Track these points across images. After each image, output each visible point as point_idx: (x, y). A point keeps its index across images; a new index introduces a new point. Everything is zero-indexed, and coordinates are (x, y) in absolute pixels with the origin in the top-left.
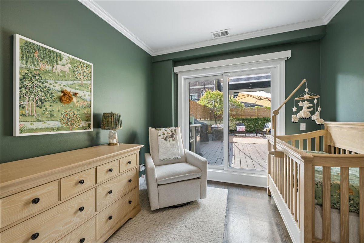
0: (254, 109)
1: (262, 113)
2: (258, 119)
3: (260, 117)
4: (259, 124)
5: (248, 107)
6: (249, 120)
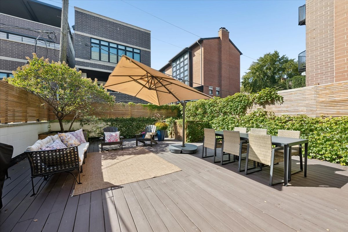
0: (127, 106)
1: (136, 112)
2: (132, 120)
3: (135, 117)
4: (132, 126)
5: (119, 102)
6: (120, 121)
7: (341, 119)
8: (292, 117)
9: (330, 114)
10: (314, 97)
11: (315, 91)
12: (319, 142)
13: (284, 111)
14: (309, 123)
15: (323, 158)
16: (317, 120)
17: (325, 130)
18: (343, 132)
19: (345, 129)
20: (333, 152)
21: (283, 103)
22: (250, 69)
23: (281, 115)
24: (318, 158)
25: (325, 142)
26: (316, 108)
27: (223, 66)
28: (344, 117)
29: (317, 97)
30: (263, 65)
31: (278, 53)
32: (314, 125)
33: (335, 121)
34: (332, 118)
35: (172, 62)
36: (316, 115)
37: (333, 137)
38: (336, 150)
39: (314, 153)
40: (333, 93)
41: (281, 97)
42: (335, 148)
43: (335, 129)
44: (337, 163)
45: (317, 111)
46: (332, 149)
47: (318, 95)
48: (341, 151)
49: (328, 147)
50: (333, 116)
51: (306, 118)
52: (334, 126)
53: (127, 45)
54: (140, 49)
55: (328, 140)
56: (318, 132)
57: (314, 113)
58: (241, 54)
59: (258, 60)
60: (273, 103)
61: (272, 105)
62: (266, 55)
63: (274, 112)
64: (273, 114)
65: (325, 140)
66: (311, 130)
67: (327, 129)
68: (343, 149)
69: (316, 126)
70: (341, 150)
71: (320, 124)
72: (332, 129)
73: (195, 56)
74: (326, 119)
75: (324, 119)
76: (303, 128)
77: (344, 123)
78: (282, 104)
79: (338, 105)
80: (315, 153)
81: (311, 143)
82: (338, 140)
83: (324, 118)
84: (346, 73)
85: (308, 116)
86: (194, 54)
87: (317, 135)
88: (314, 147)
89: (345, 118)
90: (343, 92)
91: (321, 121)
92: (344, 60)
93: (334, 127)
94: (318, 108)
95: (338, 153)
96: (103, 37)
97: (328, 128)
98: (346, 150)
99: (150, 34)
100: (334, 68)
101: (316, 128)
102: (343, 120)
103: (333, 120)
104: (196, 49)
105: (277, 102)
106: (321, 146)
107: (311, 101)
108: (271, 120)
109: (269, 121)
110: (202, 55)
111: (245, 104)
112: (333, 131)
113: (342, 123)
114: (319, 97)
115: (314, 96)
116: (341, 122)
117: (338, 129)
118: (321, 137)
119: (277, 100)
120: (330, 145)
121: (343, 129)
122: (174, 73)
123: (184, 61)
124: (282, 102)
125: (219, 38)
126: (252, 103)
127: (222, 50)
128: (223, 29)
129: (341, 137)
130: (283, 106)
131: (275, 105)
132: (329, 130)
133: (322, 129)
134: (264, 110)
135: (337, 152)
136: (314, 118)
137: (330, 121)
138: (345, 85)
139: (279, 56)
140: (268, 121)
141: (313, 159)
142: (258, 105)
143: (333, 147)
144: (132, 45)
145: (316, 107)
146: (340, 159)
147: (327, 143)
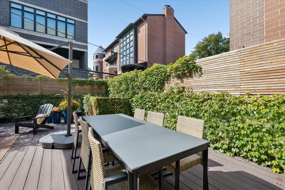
0: (36, 80)
1: (49, 87)
2: (42, 96)
3: (47, 93)
6: (22, 98)
7: (273, 99)
8: (212, 94)
9: (258, 91)
10: (238, 66)
11: (239, 57)
12: (243, 132)
13: (203, 87)
14: (230, 103)
15: (249, 156)
16: (240, 99)
17: (252, 115)
18: (276, 118)
19: (279, 115)
20: (261, 149)
21: (202, 75)
22: (195, 48)
23: (199, 92)
24: (242, 155)
25: (251, 133)
26: (240, 82)
27: (168, 43)
28: (277, 96)
29: (241, 66)
30: (208, 44)
31: (222, 34)
32: (236, 107)
33: (265, 102)
34: (261, 97)
35: (119, 39)
36: (239, 91)
37: (261, 125)
38: (267, 147)
39: (237, 147)
40: (262, 59)
41: (198, 67)
42: (265, 144)
43: (264, 114)
44: (268, 166)
45: (241, 87)
46: (260, 144)
47: (242, 63)
48: (273, 149)
49: (255, 142)
50: (262, 93)
51: (227, 97)
52: (263, 109)
53: (58, 14)
54: (75, 19)
55: (255, 130)
56: (242, 117)
57: (238, 89)
58: (186, 33)
59: (203, 40)
60: (191, 76)
61: (190, 79)
62: (210, 35)
63: (192, 87)
64: (191, 90)
65: (251, 130)
66: (234, 114)
67: (253, 113)
68: (276, 146)
69: (239, 108)
70: (273, 147)
71: (244, 105)
72: (260, 114)
73: (140, 32)
74: (253, 98)
75: (251, 98)
76: (223, 111)
77: (278, 105)
78: (200, 77)
79: (269, 77)
80: (239, 148)
81: (233, 134)
82: (268, 132)
83: (250, 96)
84: (279, 31)
85: (231, 94)
86: (139, 30)
87: (241, 121)
88: (237, 139)
89: (279, 96)
90: (276, 57)
91: (245, 102)
92: (277, 13)
93: (264, 112)
94: (243, 82)
95: (270, 152)
96: (27, 3)
97: (255, 112)
98: (280, 147)
99: (87, 4)
100: (265, 25)
101: (240, 112)
102: (276, 99)
103: (261, 99)
104: (140, 25)
105: (195, 74)
106: (246, 138)
107: (234, 71)
108: (187, 99)
109: (186, 100)
110: (146, 31)
111: (162, 77)
112: (262, 117)
113: (274, 105)
114: (243, 65)
115: (237, 64)
116: (274, 103)
117: (269, 114)
118: (246, 126)
119: (195, 72)
120: (258, 138)
121: (276, 115)
122: (121, 50)
123: (129, 38)
124: (200, 74)
125: (164, 15)
126: (169, 76)
127: (167, 27)
128: (167, 7)
129: (273, 126)
130: (202, 79)
131: (193, 78)
132: (256, 114)
133: (247, 113)
134: (182, 85)
135: (268, 150)
136: (238, 96)
137: (257, 101)
138: (279, 46)
139: (222, 37)
140: (184, 100)
141: (235, 157)
142: (176, 79)
143: (262, 141)
144: (64, 14)
145: (240, 80)
146: (271, 162)
147: (253, 134)
